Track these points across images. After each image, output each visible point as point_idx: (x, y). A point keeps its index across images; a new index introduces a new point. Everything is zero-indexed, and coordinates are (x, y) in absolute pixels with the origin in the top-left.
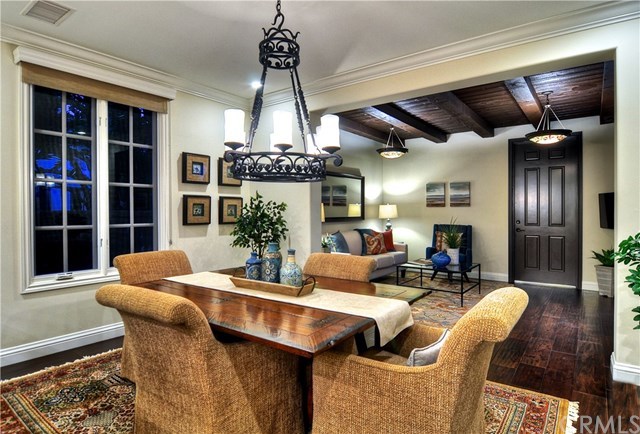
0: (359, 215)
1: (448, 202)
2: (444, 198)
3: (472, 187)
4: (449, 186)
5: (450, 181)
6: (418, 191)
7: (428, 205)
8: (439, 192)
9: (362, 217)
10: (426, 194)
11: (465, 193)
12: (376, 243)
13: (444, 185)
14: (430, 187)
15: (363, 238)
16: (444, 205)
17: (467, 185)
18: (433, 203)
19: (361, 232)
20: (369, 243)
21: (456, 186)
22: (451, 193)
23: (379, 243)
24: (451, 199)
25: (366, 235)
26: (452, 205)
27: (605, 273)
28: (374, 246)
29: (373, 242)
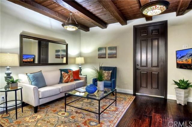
1: (107, 56)
2: (105, 54)
3: (117, 49)
5: (108, 46)
6: (95, 51)
7: (99, 58)
8: (103, 52)
9: (66, 63)
10: (98, 53)
11: (114, 52)
13: (106, 48)
14: (100, 49)
15: (61, 74)
16: (105, 57)
17: (115, 48)
18: (101, 57)
21: (110, 48)
22: (108, 52)
23: (69, 77)
24: (109, 55)
26: (109, 57)
27: (180, 92)
28: (66, 78)
29: (66, 76)
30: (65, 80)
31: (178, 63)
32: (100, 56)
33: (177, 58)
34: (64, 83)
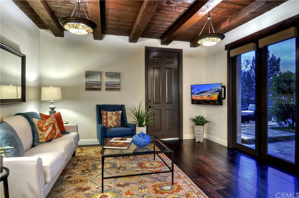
0: (20, 97)
1: (104, 87)
2: (100, 84)
3: (121, 77)
4: (104, 75)
5: (105, 70)
6: (78, 77)
7: (87, 89)
8: (95, 79)
9: (23, 99)
10: (84, 80)
11: (116, 81)
12: (50, 128)
13: (100, 73)
14: (88, 74)
15: (32, 124)
16: (99, 89)
17: (117, 75)
19: (28, 116)
20: (41, 129)
21: (110, 75)
22: (106, 80)
23: (54, 128)
24: (106, 85)
25: (35, 121)
26: (107, 89)
27: (200, 129)
28: (48, 132)
29: (47, 127)
30: (46, 135)
31: (193, 99)
32: (91, 86)
33: (192, 94)
34: (43, 143)
